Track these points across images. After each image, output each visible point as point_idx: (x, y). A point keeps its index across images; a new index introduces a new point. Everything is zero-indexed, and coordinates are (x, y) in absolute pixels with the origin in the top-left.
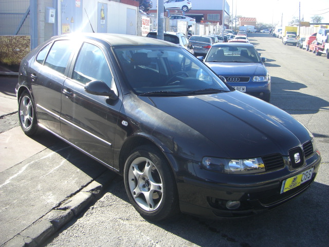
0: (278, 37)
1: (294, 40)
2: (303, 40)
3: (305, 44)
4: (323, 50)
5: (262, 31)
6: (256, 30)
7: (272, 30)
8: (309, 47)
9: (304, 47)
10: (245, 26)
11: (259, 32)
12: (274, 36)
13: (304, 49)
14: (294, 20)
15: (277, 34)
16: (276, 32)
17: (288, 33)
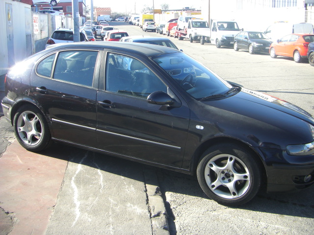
0: (135, 25)
1: (153, 27)
2: (162, 26)
3: (165, 30)
4: (185, 35)
5: (117, 20)
6: (111, 19)
7: (127, 18)
8: (169, 33)
9: (164, 33)
10: (101, 15)
11: (114, 20)
12: (131, 23)
13: (164, 34)
14: (145, 8)
15: (134, 22)
16: (132, 20)
17: (146, 20)
